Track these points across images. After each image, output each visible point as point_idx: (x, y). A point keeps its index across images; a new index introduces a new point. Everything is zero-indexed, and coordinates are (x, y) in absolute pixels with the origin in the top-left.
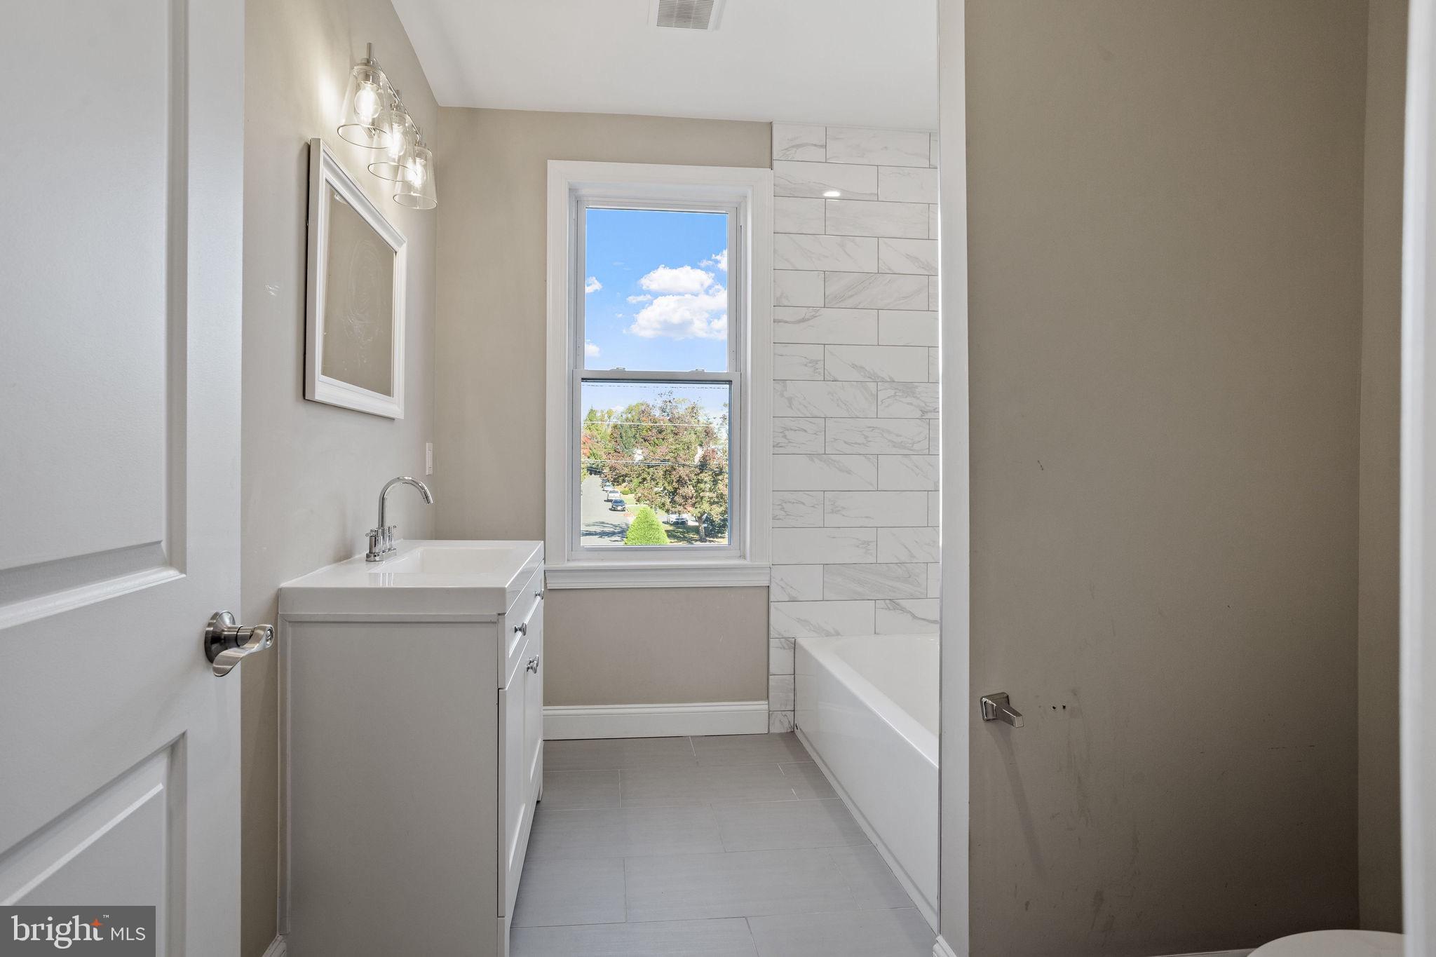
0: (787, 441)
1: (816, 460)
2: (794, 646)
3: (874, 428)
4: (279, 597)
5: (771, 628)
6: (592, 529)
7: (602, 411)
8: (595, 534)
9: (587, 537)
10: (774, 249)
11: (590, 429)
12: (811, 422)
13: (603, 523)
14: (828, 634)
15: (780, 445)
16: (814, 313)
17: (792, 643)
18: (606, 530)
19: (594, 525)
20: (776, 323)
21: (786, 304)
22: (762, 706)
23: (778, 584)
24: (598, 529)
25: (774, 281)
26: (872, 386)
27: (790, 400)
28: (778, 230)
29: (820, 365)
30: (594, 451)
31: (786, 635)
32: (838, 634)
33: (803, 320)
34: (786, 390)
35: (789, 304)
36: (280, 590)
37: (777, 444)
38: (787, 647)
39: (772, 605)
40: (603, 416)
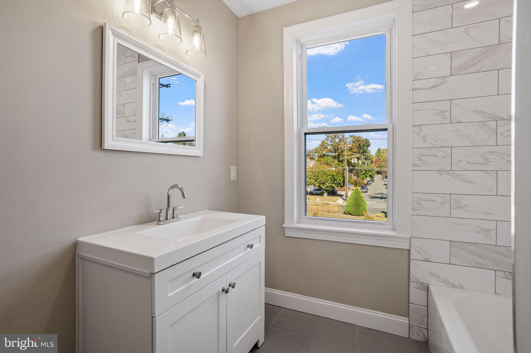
0: (422, 163)
1: (443, 173)
2: (427, 289)
3: (493, 153)
4: (75, 246)
5: (411, 275)
6: (377, 196)
7: (384, 149)
8: (378, 198)
9: (375, 199)
10: (413, 45)
11: (378, 156)
12: (439, 150)
13: (382, 193)
14: (454, 286)
15: (417, 165)
16: (443, 80)
17: (426, 287)
18: (383, 196)
19: (378, 194)
20: (414, 91)
21: (421, 78)
22: (404, 320)
23: (416, 250)
24: (380, 196)
25: (413, 65)
26: (492, 124)
27: (424, 137)
28: (415, 33)
29: (448, 113)
30: (380, 165)
31: (421, 281)
32: (462, 288)
33: (435, 86)
34: (422, 131)
35: (424, 78)
36: (77, 241)
37: (415, 165)
38: (421, 288)
39: (411, 261)
40: (384, 151)
